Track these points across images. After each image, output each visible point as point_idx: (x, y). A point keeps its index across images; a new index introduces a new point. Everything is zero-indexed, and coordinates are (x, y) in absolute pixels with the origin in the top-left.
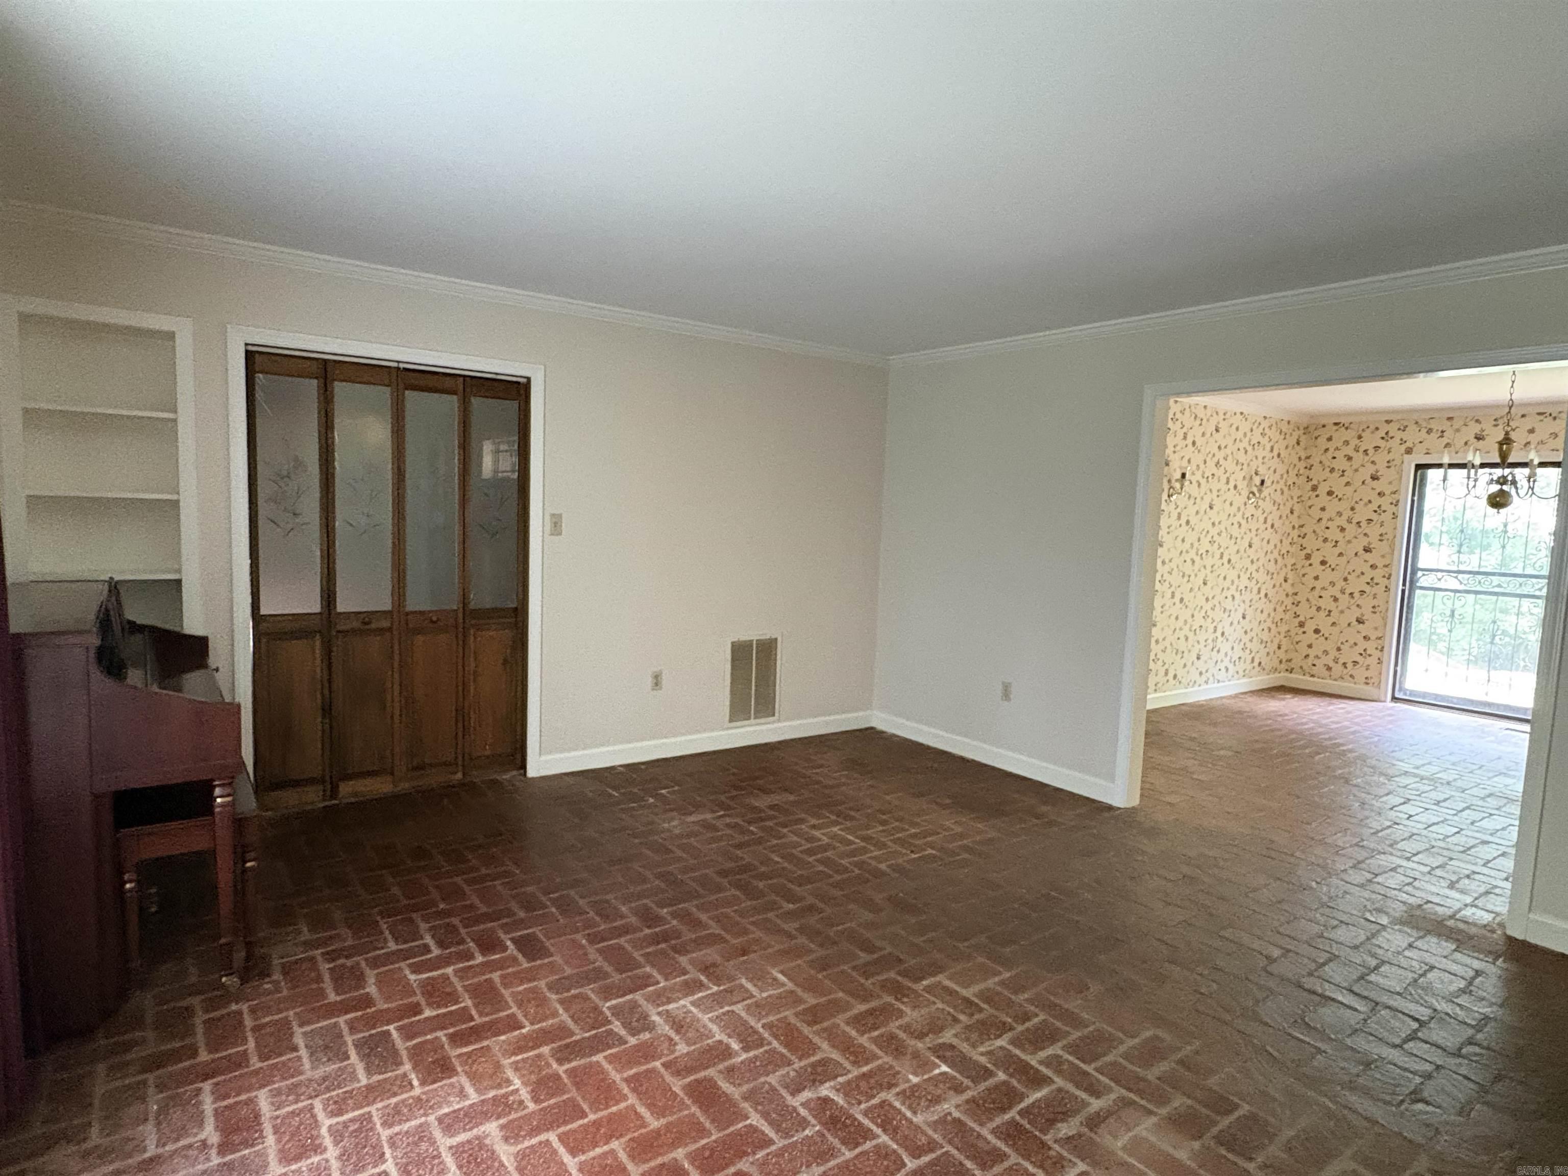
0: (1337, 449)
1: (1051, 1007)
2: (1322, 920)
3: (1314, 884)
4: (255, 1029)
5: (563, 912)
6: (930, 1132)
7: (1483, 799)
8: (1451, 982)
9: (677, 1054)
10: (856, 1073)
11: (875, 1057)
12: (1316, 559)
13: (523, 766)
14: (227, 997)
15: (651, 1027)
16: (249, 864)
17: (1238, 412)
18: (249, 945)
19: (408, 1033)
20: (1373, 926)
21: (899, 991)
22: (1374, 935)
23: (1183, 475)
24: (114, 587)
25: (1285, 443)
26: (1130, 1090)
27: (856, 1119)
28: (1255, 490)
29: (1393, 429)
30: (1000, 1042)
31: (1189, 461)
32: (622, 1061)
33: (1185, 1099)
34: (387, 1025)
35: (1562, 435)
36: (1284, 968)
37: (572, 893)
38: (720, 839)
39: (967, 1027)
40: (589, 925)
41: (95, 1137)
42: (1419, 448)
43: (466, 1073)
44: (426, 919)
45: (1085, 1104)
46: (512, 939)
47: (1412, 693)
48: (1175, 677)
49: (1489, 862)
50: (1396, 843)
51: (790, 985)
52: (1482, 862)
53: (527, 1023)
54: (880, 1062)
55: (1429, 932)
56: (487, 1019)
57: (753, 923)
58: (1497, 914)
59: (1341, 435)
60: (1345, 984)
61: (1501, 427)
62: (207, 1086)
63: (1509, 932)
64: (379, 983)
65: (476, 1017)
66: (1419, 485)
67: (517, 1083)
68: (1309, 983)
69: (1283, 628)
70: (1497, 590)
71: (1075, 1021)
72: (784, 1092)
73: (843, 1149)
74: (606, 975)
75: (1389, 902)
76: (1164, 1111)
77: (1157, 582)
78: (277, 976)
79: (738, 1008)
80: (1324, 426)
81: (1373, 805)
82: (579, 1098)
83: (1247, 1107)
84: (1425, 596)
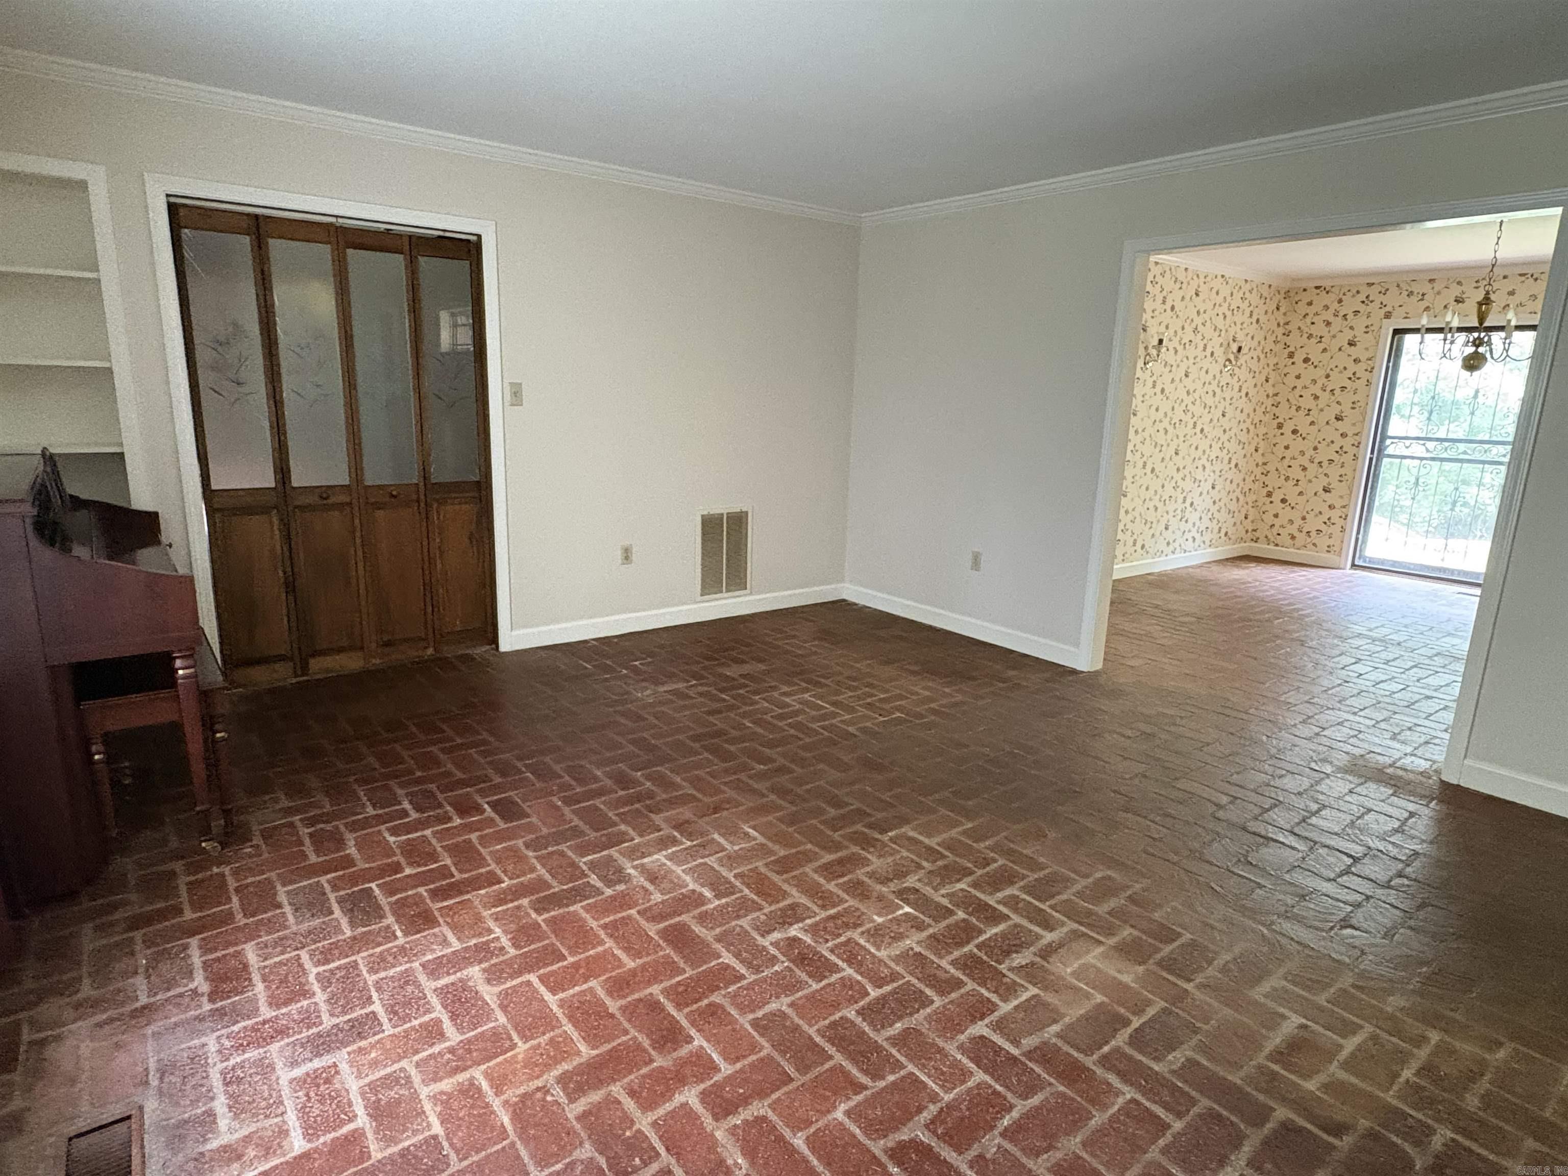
0: (1317, 314)
1: (1009, 854)
2: (1270, 770)
3: (1264, 738)
4: (237, 890)
5: (539, 776)
6: (893, 965)
7: (1430, 658)
8: (1386, 823)
9: (652, 903)
10: (823, 916)
11: (842, 901)
12: (1288, 428)
13: (494, 640)
14: (208, 861)
15: (626, 879)
16: (218, 735)
17: (1220, 274)
18: (227, 813)
19: (390, 890)
20: (1316, 775)
21: (866, 842)
22: (1318, 783)
23: (1161, 341)
24: (49, 458)
25: (1265, 308)
26: (1081, 924)
27: (822, 956)
28: (1232, 358)
29: (1373, 292)
30: (961, 885)
31: (1167, 327)
32: (598, 910)
33: (1132, 930)
34: (369, 882)
35: (1541, 297)
36: (1232, 814)
37: (547, 759)
38: (693, 706)
39: (930, 872)
40: (564, 787)
41: (87, 990)
42: (1400, 312)
43: (448, 924)
44: (402, 785)
45: (1038, 937)
46: (488, 803)
47: (1371, 560)
48: (1143, 547)
49: (1431, 715)
50: (1345, 699)
51: (761, 839)
52: (1424, 715)
53: (506, 879)
54: (846, 905)
55: (1368, 779)
56: (466, 876)
57: (725, 784)
58: (1434, 762)
59: (1324, 299)
60: (1288, 827)
61: (1482, 289)
62: (194, 942)
63: (1444, 778)
64: (359, 847)
65: (456, 873)
66: (1396, 352)
67: (498, 932)
68: (1253, 826)
69: (1251, 498)
70: (1461, 457)
71: (1034, 865)
72: (755, 934)
73: (810, 981)
74: (582, 833)
75: (1334, 754)
76: (1112, 941)
77: (1129, 452)
78: (257, 840)
79: (711, 861)
80: (1305, 290)
81: (1325, 665)
82: (558, 944)
83: (1189, 936)
84: (1391, 464)
